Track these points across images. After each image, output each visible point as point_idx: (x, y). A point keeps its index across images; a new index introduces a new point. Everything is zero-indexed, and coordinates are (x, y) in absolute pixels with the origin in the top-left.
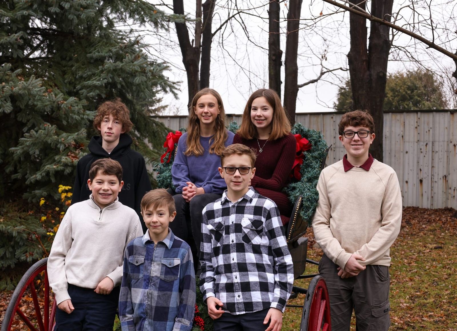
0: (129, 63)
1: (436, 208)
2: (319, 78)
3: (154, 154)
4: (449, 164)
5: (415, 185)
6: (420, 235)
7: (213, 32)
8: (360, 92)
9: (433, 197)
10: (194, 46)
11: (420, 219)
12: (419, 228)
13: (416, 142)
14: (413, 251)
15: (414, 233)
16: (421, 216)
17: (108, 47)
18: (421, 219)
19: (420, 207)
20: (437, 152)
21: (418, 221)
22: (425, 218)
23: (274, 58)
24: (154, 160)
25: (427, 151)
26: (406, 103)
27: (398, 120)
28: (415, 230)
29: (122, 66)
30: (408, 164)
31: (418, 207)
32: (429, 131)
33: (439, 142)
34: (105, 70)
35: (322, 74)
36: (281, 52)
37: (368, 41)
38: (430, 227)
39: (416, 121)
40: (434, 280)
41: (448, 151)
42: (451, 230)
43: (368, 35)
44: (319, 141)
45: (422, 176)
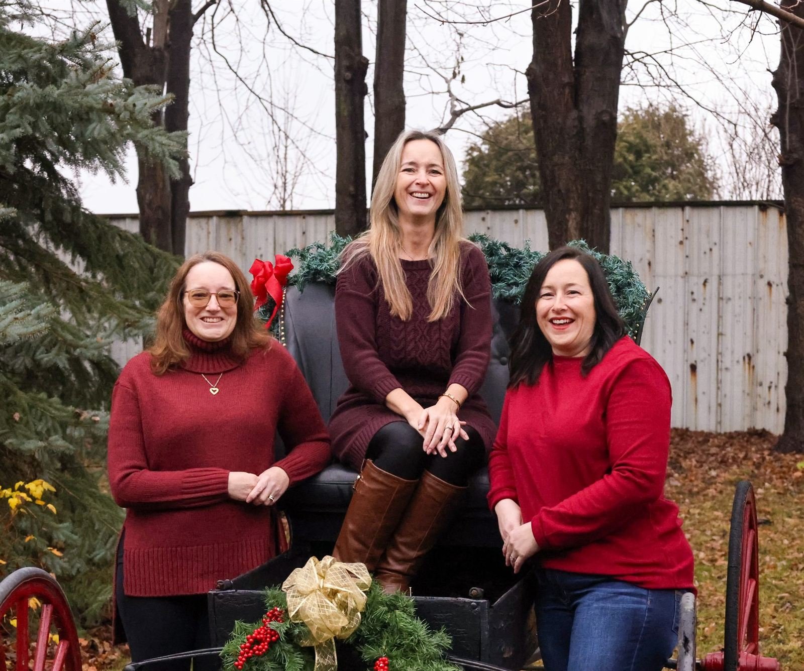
0: (78, 87)
1: (728, 431)
2: (450, 125)
3: (127, 309)
4: (758, 327)
5: (681, 378)
6: (710, 495)
7: (195, 11)
8: (556, 158)
9: (720, 405)
10: (151, 45)
11: (701, 457)
12: (704, 478)
13: (682, 277)
14: (708, 533)
15: (695, 489)
16: (703, 451)
17: (14, 47)
18: (705, 457)
19: (692, 429)
20: (729, 299)
21: (697, 461)
22: (713, 455)
23: (348, 75)
24: (129, 326)
25: (707, 298)
26: (624, 183)
27: (639, 225)
28: (695, 483)
29: (60, 95)
30: (664, 327)
31: (687, 429)
32: (711, 250)
33: (734, 276)
34: (15, 105)
35: (456, 114)
36: (365, 63)
37: (574, 37)
38: (726, 476)
39: (680, 227)
40: (782, 598)
41: (754, 298)
42: (775, 480)
43: (575, 24)
44: (629, 285)
45: (696, 355)
